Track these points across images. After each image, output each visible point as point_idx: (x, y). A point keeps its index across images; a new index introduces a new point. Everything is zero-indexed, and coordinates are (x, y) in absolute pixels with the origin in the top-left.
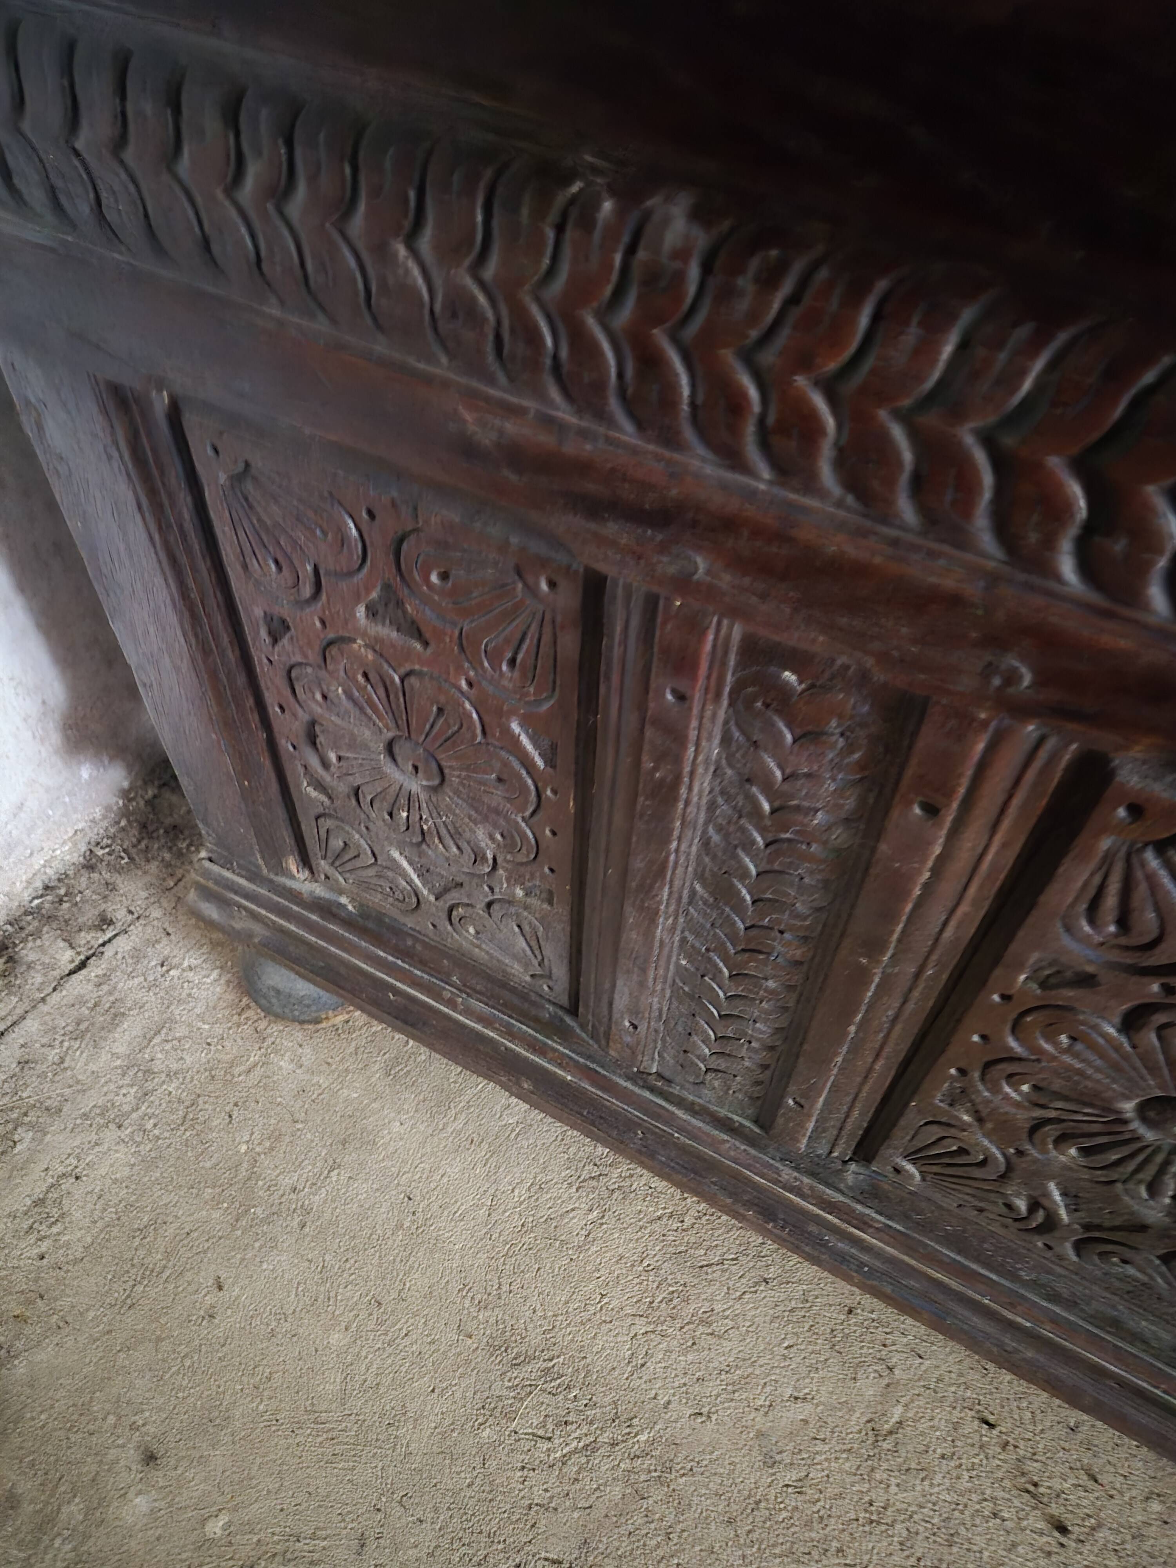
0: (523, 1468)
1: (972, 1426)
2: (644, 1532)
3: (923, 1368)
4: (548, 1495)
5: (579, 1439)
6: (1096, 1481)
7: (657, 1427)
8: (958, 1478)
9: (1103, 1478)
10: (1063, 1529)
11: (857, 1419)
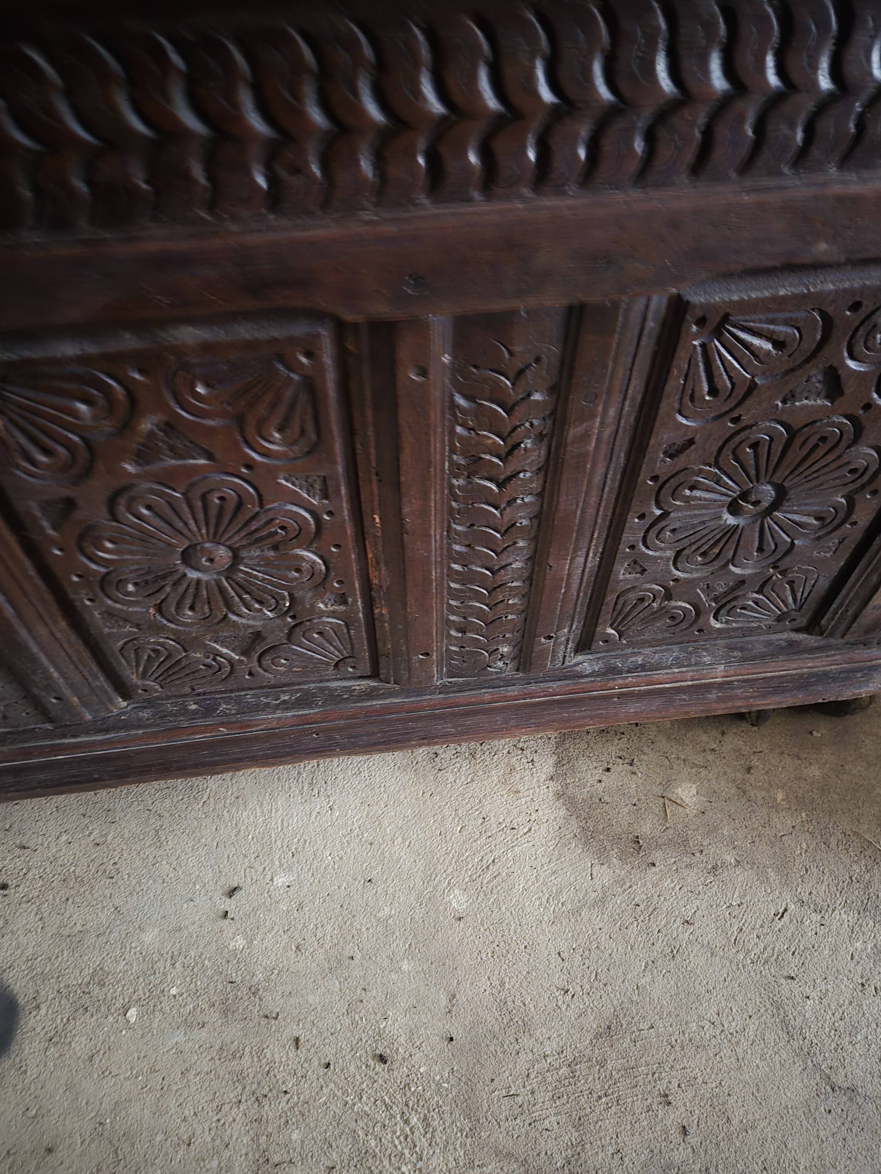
10: (4, 887)
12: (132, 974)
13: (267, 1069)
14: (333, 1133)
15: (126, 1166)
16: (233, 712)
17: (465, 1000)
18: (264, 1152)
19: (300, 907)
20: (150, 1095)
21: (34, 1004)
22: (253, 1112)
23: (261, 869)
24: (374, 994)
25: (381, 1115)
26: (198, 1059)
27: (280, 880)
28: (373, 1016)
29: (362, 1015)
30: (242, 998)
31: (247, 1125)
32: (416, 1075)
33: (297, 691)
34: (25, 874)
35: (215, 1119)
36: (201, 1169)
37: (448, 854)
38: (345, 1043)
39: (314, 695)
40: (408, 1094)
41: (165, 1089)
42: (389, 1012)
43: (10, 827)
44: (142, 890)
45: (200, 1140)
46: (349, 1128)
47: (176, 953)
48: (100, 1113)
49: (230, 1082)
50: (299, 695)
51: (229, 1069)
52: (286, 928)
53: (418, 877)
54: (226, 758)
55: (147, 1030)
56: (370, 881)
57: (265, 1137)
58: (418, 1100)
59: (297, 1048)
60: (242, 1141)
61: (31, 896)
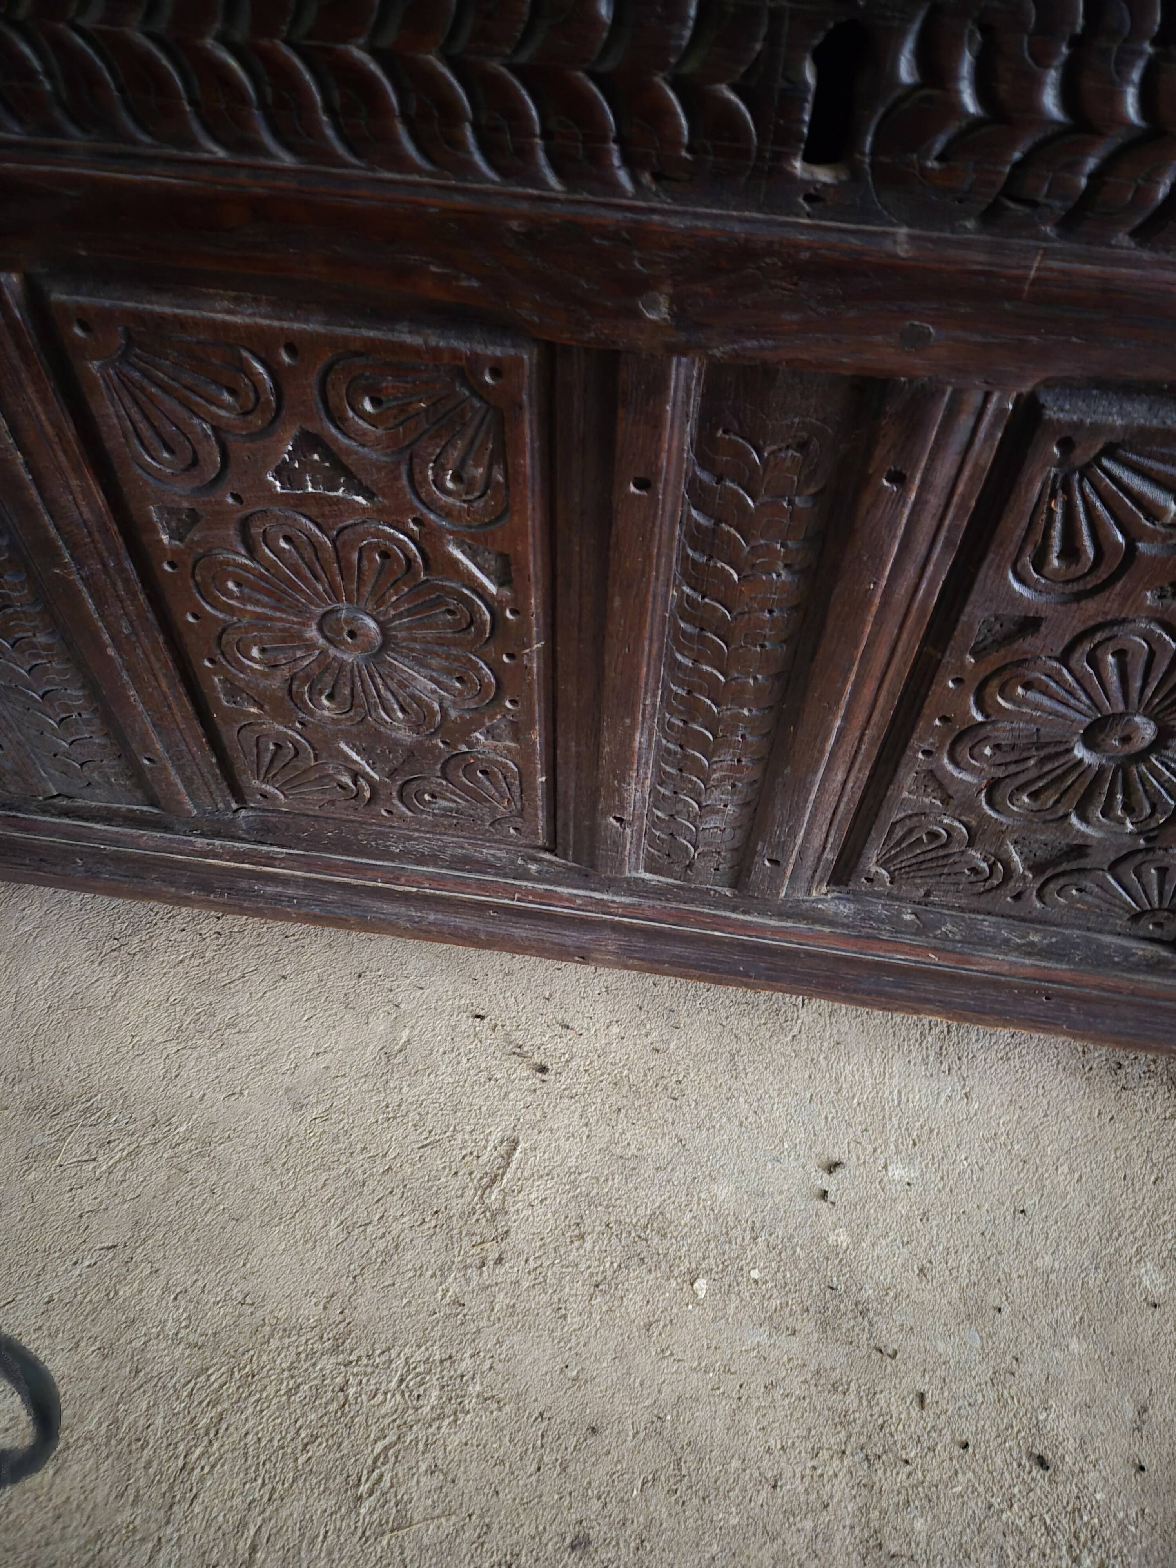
0: (71, 1190)
1: (466, 1023)
2: (190, 1196)
3: (425, 996)
4: (98, 1201)
5: (123, 1150)
6: (568, 1028)
7: (195, 1117)
8: (458, 1063)
9: (573, 1025)
10: (543, 1069)
11: (372, 1049)
12: (700, 1233)
13: (880, 1421)
14: (972, 1540)
15: (691, 1487)
16: (957, 938)
17: (1161, 1419)
18: (876, 1532)
19: (925, 1217)
20: (724, 1403)
21: (577, 1232)
22: (861, 1473)
23: (870, 1148)
24: (1030, 1369)
25: (1040, 1539)
26: (787, 1375)
27: (897, 1172)
28: (1029, 1399)
29: (1013, 1393)
30: (845, 1314)
31: (853, 1487)
32: (1090, 1501)
33: (1056, 934)
34: (567, 1061)
35: (810, 1464)
36: (790, 1526)
37: (1138, 1210)
38: (988, 1423)
39: (1076, 946)
40: (1078, 1522)
41: (743, 1400)
42: (1051, 1402)
43: (551, 995)
44: (714, 1127)
45: (789, 1487)
46: (994, 1541)
47: (757, 1225)
48: (658, 1403)
49: (830, 1422)
50: (1054, 940)
51: (830, 1404)
52: (905, 1239)
53: (1092, 1228)
54: (912, 993)
55: (720, 1314)
56: (1023, 1212)
57: (877, 1513)
58: (1093, 1537)
59: (923, 1408)
60: (846, 1507)
61: (574, 1091)
